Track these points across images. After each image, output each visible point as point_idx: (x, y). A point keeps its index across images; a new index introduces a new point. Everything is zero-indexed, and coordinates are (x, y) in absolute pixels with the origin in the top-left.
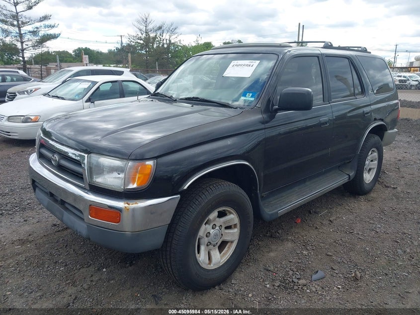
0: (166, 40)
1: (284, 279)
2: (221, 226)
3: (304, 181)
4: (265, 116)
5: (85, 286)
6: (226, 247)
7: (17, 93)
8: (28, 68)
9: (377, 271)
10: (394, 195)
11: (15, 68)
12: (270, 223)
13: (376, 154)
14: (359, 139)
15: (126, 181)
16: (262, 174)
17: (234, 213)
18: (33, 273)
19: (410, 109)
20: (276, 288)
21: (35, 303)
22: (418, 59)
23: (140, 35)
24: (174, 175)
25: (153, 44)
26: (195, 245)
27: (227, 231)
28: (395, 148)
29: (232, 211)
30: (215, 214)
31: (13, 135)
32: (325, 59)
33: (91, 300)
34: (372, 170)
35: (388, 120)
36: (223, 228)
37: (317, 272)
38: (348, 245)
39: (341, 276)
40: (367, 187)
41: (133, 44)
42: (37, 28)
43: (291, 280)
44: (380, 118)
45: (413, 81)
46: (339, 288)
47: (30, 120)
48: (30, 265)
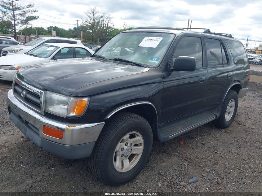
0: (105, 24)
1: (171, 181)
2: (131, 144)
3: (187, 117)
4: (164, 73)
5: (39, 179)
6: (134, 158)
7: (8, 52)
8: (18, 37)
9: (232, 179)
10: (243, 129)
11: (9, 36)
12: (164, 143)
13: (233, 103)
14: (223, 92)
15: (69, 111)
16: (160, 112)
17: (140, 136)
18: (5, 168)
19: (255, 76)
20: (165, 187)
21: (3, 189)
22: (261, 46)
23: (89, 20)
24: (102, 109)
25: (97, 26)
26: (113, 156)
27: (135, 147)
28: (245, 100)
29: (139, 135)
30: (128, 136)
31: (3, 78)
32: (205, 39)
33: (41, 189)
34: (231, 113)
35: (243, 81)
36: (132, 146)
37: (193, 177)
38: (213, 161)
39: (208, 181)
40: (227, 124)
41: (85, 26)
42: (25, 12)
43: (175, 182)
44: (238, 80)
45: (257, 59)
46: (207, 189)
47: (14, 69)
48: (4, 163)
